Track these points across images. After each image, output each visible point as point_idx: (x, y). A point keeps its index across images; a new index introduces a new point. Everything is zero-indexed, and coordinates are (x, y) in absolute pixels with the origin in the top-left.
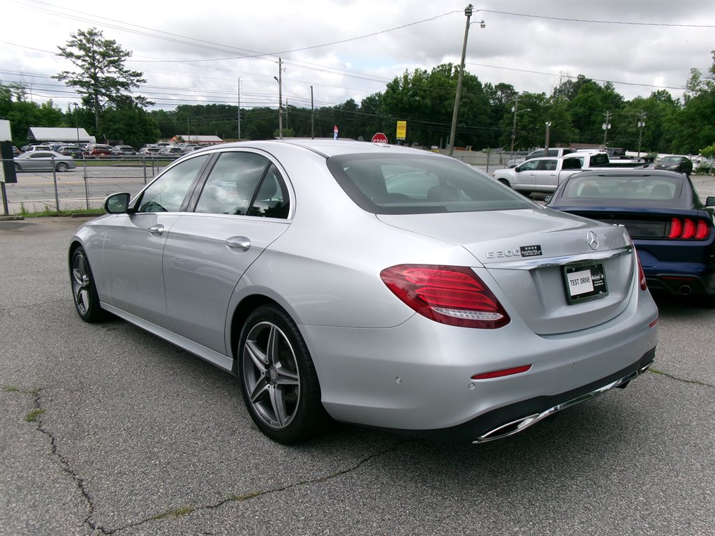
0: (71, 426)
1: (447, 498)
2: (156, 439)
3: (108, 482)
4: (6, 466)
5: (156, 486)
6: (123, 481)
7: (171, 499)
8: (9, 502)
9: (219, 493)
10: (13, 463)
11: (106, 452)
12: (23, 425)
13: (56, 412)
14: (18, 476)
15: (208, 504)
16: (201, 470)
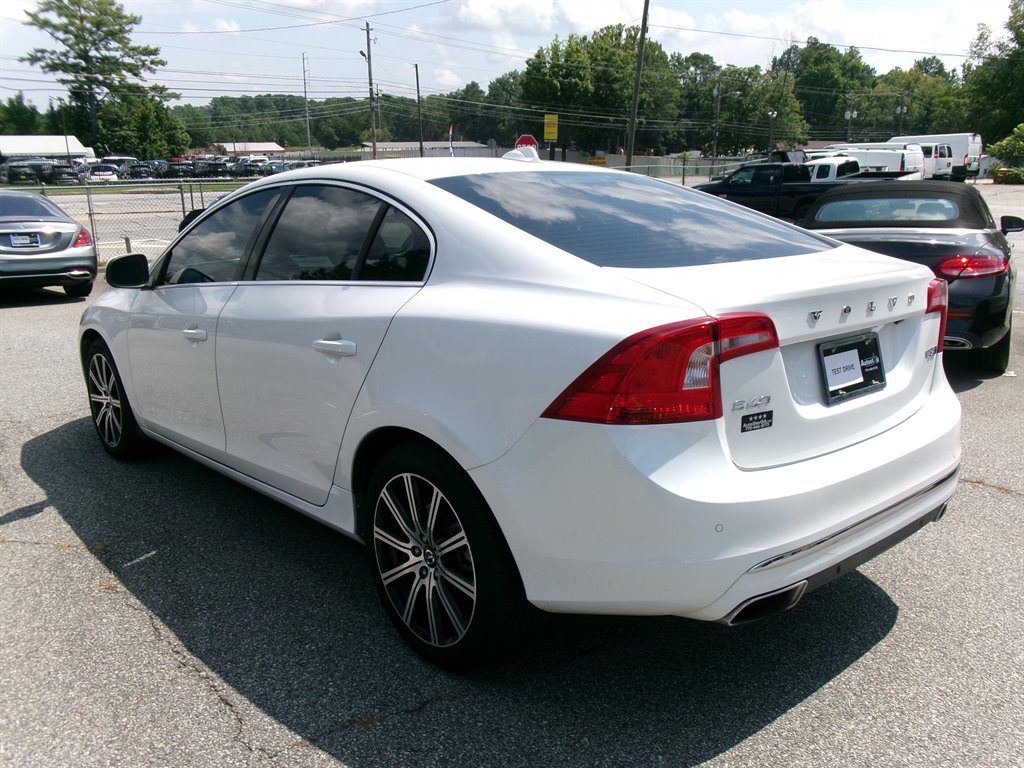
0: (171, 597)
1: (742, 685)
2: (302, 613)
3: (250, 681)
4: (95, 662)
5: (321, 682)
6: (272, 678)
7: (349, 702)
8: (116, 716)
9: (416, 690)
10: (104, 658)
11: (235, 635)
12: (101, 599)
13: (142, 577)
14: (118, 677)
15: (404, 707)
16: (380, 656)
